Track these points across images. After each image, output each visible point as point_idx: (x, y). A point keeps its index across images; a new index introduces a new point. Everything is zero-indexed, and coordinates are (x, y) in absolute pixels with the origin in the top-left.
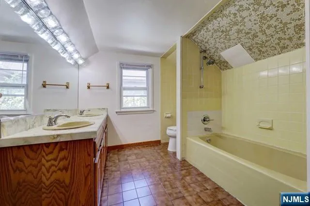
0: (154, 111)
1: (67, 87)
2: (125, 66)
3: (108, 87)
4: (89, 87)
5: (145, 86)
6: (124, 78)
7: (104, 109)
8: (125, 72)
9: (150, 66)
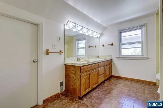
0: (148, 58)
1: (96, 47)
2: (122, 31)
3: (112, 45)
4: (103, 46)
5: (140, 40)
6: (122, 38)
7: (110, 56)
8: (123, 34)
9: (143, 26)
